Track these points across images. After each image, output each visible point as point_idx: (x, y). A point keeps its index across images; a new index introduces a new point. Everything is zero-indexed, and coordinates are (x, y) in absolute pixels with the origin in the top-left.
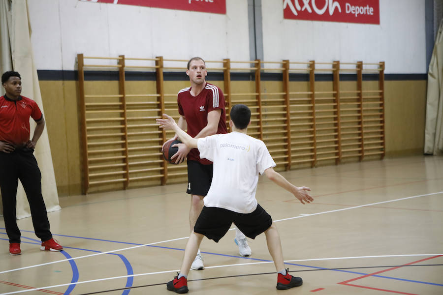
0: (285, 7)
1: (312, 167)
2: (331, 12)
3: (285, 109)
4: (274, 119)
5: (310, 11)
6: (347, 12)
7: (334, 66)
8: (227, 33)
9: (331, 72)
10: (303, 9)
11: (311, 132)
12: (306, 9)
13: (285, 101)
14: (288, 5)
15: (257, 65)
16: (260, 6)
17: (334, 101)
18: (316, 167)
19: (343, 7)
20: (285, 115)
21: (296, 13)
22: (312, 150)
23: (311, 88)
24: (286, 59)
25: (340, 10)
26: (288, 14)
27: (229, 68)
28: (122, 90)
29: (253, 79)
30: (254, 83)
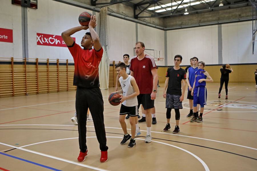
0: (38, 41)
1: (48, 93)
2: (56, 43)
3: (37, 74)
4: (32, 77)
5: (48, 43)
6: (63, 43)
7: (57, 61)
8: (13, 49)
9: (56, 63)
10: (45, 42)
11: (48, 82)
12: (46, 42)
13: (37, 71)
14: (39, 41)
15: (25, 60)
16: (27, 41)
17: (57, 72)
18: (49, 93)
19: (61, 42)
20: (37, 76)
21: (42, 43)
22: (48, 88)
23: (48, 67)
24: (37, 58)
25: (60, 43)
26: (39, 43)
27: (13, 60)
29: (24, 64)
30: (24, 65)
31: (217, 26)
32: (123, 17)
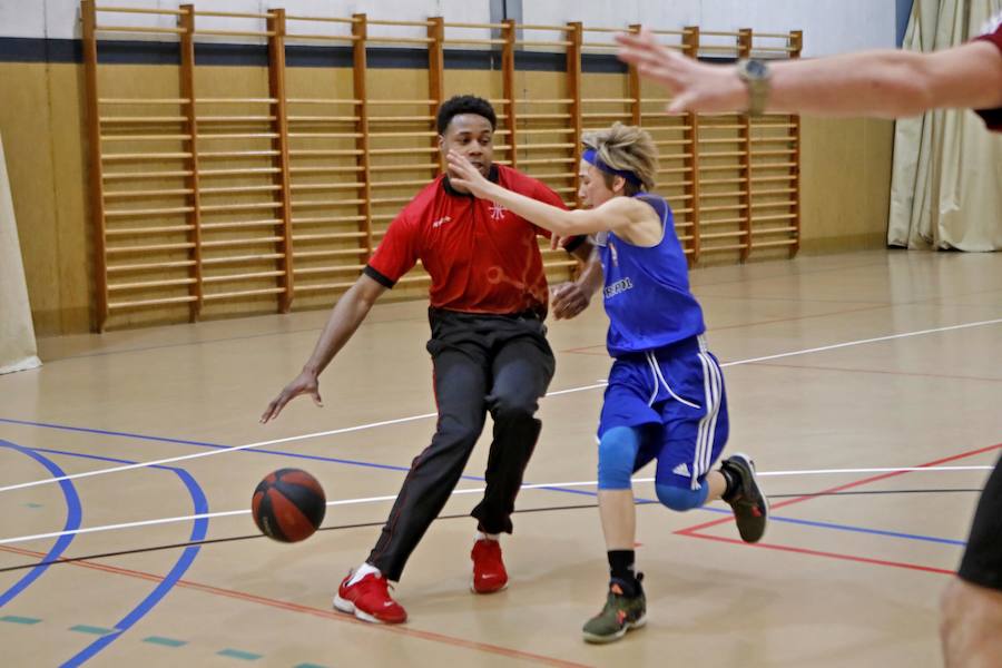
4: (544, 160)
13: (571, 118)
15: (507, 33)
17: (685, 121)
20: (569, 152)
23: (632, 90)
24: (574, 19)
27: (440, 39)
28: (186, 88)
29: (497, 66)
30: (500, 74)
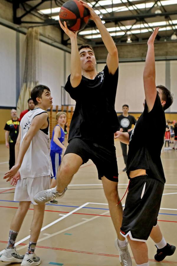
31: (164, 62)
32: (50, 41)
